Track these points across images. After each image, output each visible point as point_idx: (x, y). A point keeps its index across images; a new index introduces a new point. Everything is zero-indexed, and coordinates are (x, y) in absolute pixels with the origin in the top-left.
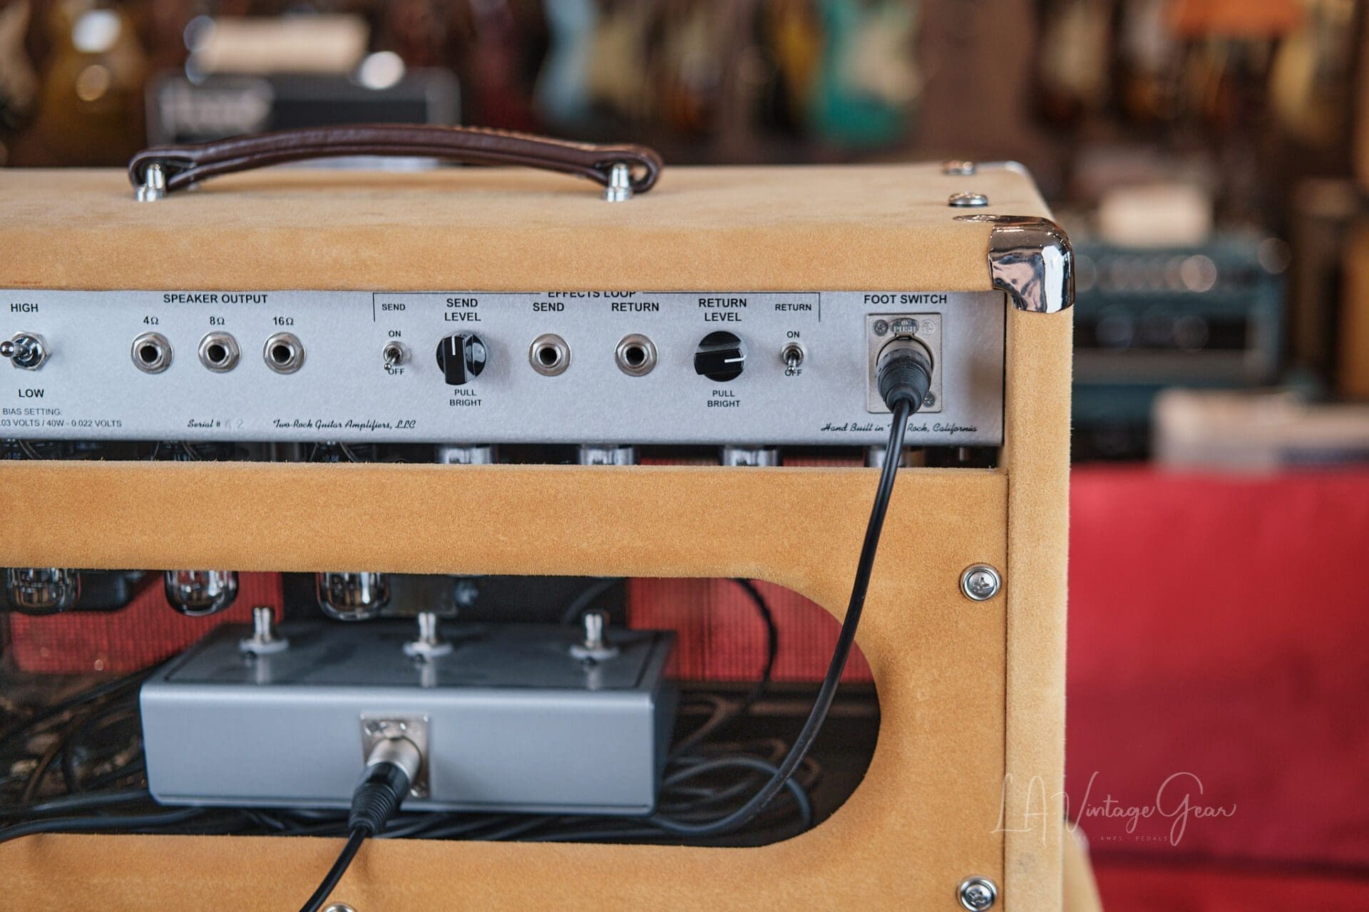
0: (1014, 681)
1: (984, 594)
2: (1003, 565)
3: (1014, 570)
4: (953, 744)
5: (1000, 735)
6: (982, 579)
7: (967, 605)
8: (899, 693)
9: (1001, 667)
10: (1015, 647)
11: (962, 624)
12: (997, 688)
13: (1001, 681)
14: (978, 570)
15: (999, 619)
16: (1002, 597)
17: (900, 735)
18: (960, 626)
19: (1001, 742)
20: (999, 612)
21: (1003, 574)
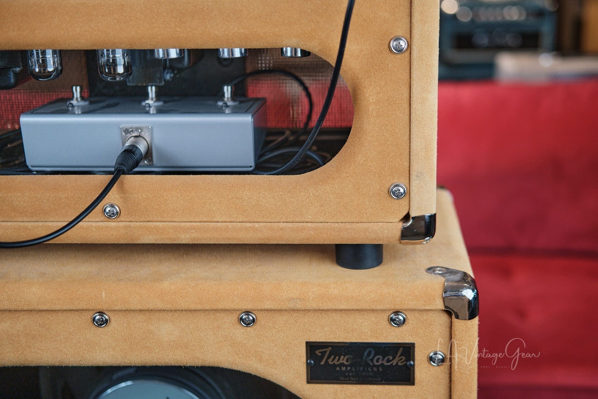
0: (414, 91)
1: (400, 50)
2: (409, 36)
3: (414, 38)
4: (386, 122)
5: (408, 117)
6: (399, 43)
7: (392, 56)
8: (362, 99)
9: (408, 86)
10: (414, 75)
11: (390, 65)
12: (406, 95)
13: (408, 92)
14: (397, 39)
15: (407, 63)
16: (409, 52)
17: (363, 119)
18: (389, 66)
19: (408, 120)
20: (407, 59)
21: (409, 41)
